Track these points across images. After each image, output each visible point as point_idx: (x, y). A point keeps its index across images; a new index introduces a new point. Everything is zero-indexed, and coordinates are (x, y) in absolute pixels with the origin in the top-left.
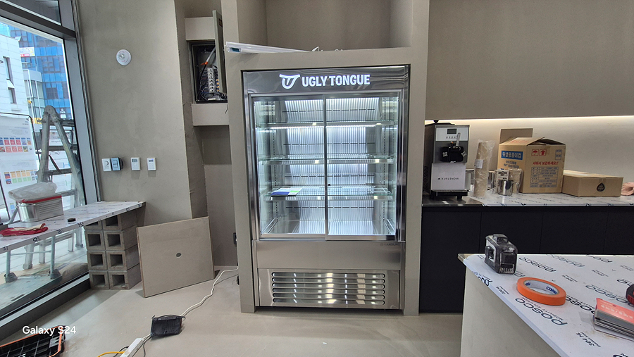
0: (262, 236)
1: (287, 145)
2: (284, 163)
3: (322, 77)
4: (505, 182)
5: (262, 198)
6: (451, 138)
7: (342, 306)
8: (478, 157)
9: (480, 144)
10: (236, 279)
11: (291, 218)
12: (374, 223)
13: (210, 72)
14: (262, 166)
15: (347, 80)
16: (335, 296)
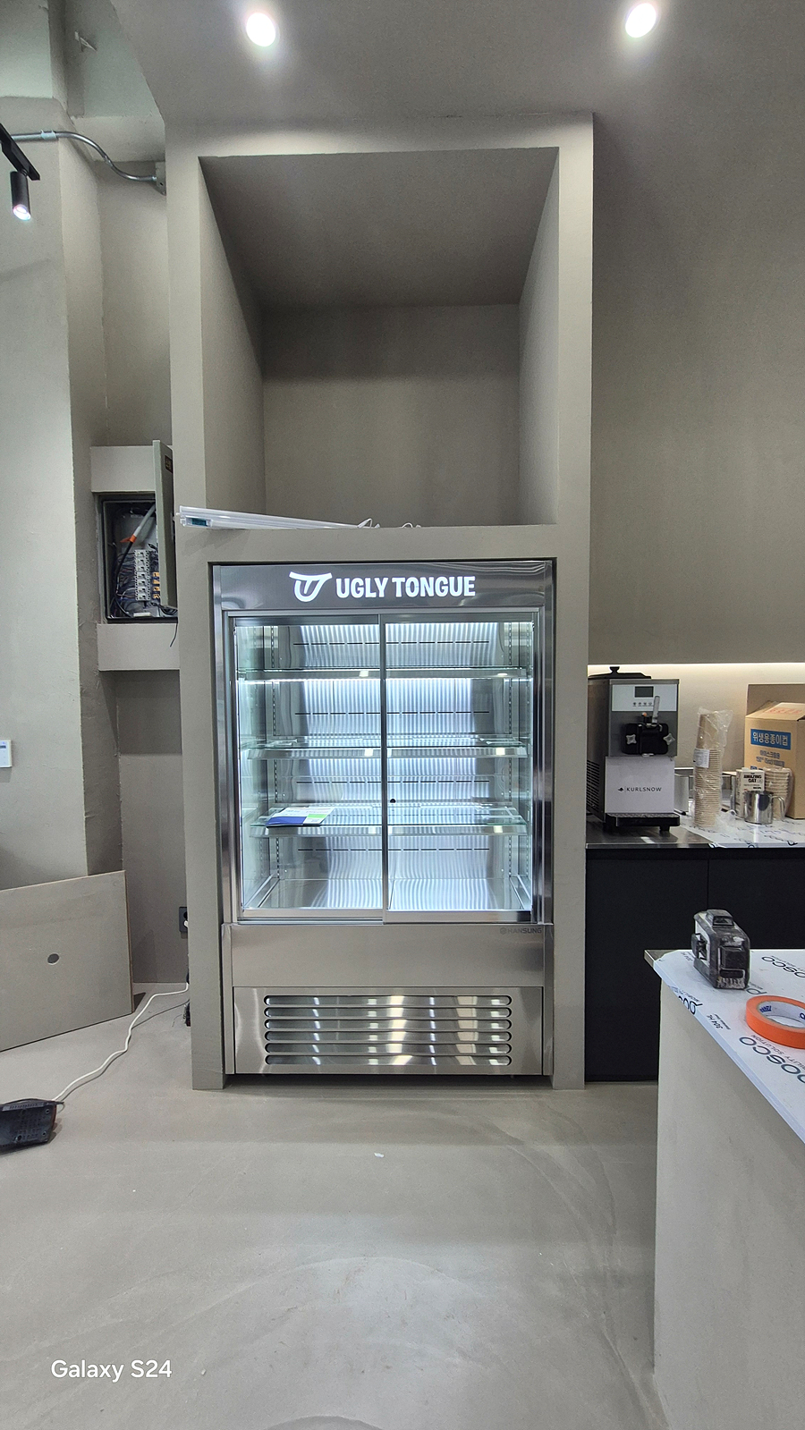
0: (245, 915)
1: (302, 713)
2: (296, 754)
3: (377, 580)
4: (757, 796)
5: (245, 829)
6: (643, 706)
7: (421, 1070)
8: (700, 744)
9: (702, 718)
10: (183, 1012)
11: (309, 874)
12: (491, 883)
13: (140, 558)
14: (247, 759)
15: (427, 586)
16: (408, 1047)
